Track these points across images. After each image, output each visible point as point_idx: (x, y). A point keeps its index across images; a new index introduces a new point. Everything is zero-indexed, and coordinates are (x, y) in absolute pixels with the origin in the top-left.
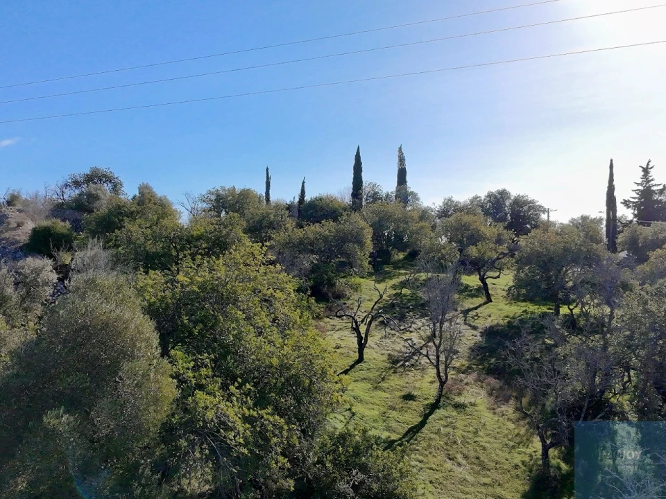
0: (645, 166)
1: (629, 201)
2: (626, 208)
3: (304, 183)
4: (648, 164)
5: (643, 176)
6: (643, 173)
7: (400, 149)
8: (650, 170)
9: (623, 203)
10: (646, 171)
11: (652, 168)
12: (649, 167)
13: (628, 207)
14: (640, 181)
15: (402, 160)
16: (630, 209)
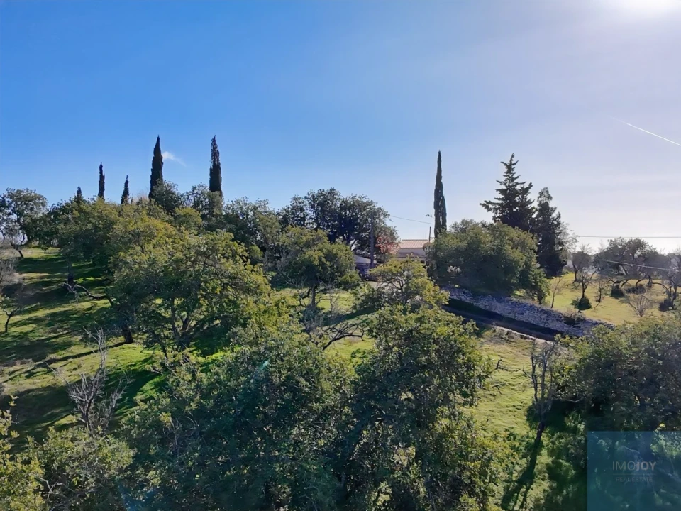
0: (508, 162)
1: (490, 203)
2: (486, 210)
3: (127, 183)
4: (511, 160)
5: (507, 173)
6: (506, 170)
7: (214, 140)
8: (513, 167)
9: (483, 205)
10: (510, 168)
11: (515, 164)
12: (513, 162)
13: (489, 210)
14: (503, 179)
15: (215, 154)
16: (490, 212)
